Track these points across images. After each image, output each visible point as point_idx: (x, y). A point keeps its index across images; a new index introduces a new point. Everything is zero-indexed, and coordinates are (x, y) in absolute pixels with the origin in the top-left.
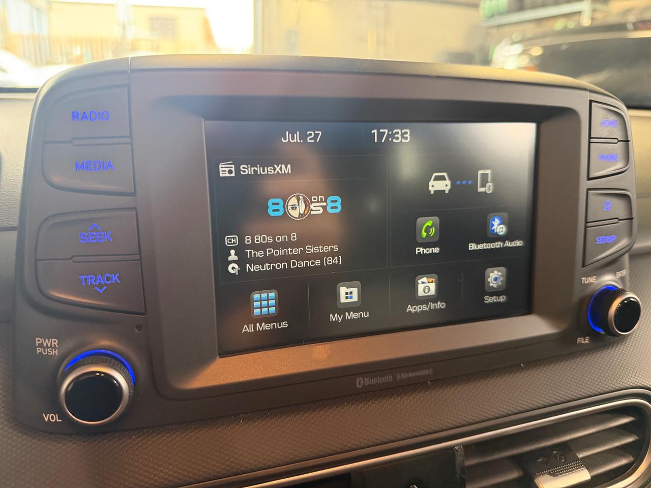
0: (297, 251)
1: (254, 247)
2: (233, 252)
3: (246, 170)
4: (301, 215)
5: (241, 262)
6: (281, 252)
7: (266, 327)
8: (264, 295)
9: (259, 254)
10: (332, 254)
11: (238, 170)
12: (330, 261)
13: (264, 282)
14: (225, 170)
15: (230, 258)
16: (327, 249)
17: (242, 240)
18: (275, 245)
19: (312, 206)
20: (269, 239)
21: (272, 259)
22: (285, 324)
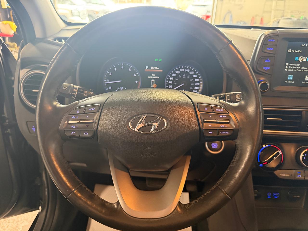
0: (299, 68)
1: (291, 66)
2: (287, 66)
3: (293, 51)
4: (301, 61)
5: (288, 69)
6: (296, 68)
7: (289, 82)
8: (291, 76)
9: (292, 67)
10: (306, 69)
11: (291, 51)
12: (305, 71)
13: (291, 73)
14: (289, 51)
15: (286, 68)
16: (305, 68)
17: (289, 64)
18: (295, 66)
19: (304, 59)
20: (294, 65)
21: (294, 69)
22: (293, 82)
